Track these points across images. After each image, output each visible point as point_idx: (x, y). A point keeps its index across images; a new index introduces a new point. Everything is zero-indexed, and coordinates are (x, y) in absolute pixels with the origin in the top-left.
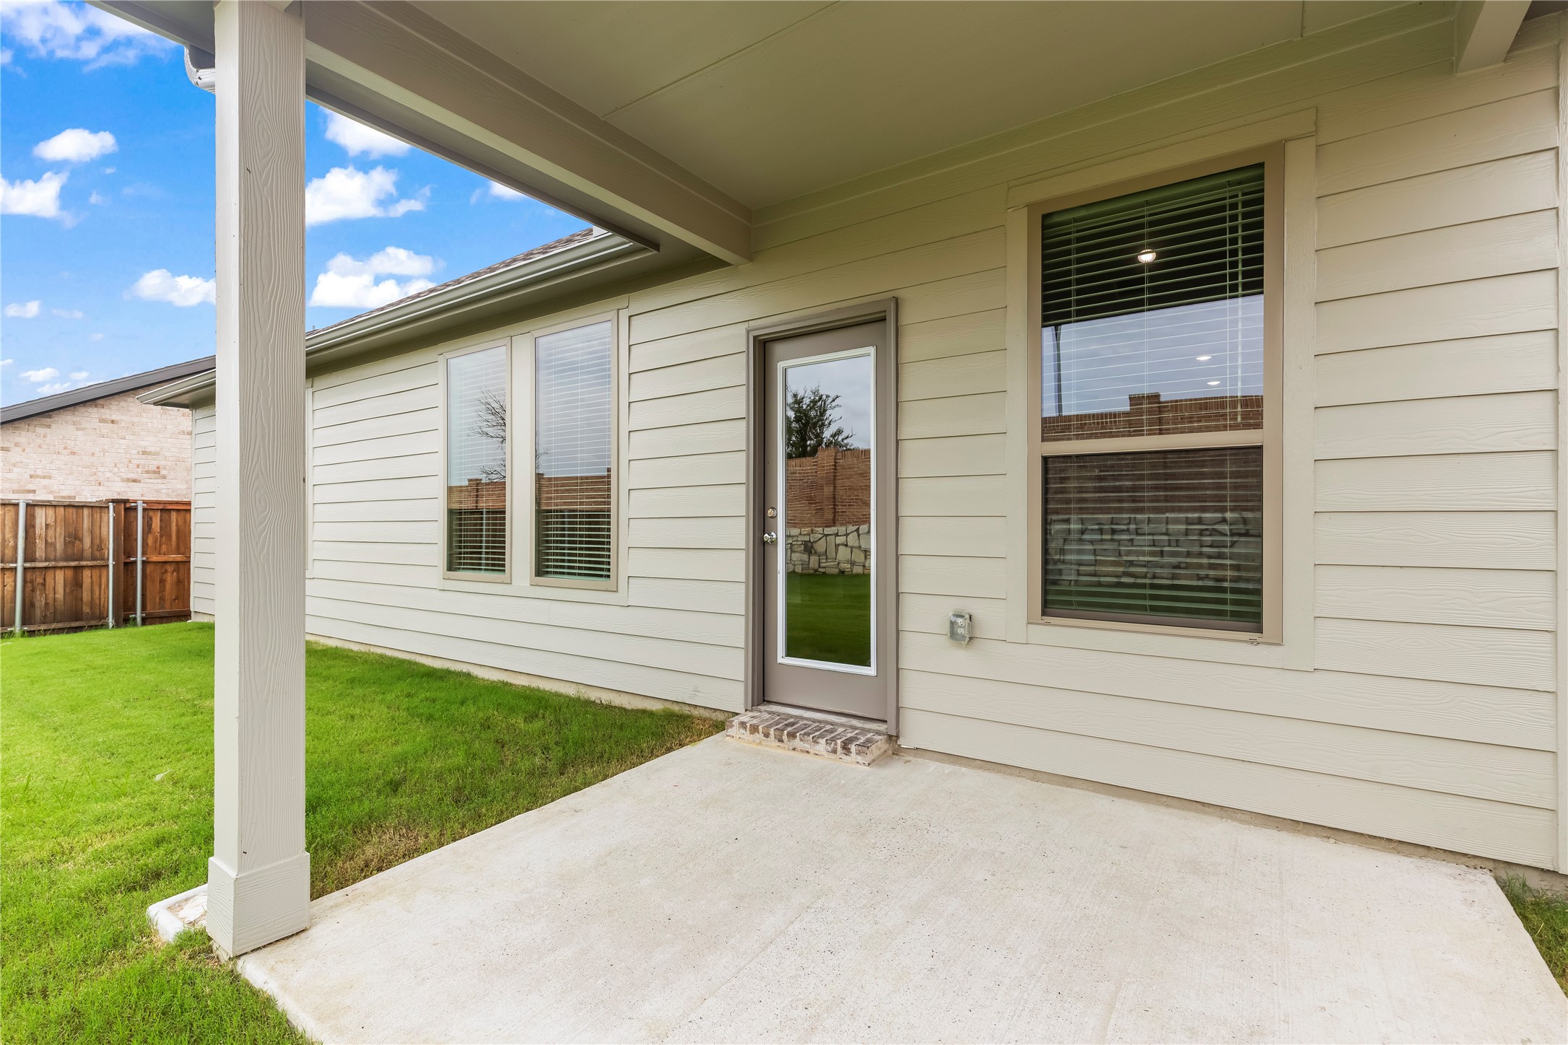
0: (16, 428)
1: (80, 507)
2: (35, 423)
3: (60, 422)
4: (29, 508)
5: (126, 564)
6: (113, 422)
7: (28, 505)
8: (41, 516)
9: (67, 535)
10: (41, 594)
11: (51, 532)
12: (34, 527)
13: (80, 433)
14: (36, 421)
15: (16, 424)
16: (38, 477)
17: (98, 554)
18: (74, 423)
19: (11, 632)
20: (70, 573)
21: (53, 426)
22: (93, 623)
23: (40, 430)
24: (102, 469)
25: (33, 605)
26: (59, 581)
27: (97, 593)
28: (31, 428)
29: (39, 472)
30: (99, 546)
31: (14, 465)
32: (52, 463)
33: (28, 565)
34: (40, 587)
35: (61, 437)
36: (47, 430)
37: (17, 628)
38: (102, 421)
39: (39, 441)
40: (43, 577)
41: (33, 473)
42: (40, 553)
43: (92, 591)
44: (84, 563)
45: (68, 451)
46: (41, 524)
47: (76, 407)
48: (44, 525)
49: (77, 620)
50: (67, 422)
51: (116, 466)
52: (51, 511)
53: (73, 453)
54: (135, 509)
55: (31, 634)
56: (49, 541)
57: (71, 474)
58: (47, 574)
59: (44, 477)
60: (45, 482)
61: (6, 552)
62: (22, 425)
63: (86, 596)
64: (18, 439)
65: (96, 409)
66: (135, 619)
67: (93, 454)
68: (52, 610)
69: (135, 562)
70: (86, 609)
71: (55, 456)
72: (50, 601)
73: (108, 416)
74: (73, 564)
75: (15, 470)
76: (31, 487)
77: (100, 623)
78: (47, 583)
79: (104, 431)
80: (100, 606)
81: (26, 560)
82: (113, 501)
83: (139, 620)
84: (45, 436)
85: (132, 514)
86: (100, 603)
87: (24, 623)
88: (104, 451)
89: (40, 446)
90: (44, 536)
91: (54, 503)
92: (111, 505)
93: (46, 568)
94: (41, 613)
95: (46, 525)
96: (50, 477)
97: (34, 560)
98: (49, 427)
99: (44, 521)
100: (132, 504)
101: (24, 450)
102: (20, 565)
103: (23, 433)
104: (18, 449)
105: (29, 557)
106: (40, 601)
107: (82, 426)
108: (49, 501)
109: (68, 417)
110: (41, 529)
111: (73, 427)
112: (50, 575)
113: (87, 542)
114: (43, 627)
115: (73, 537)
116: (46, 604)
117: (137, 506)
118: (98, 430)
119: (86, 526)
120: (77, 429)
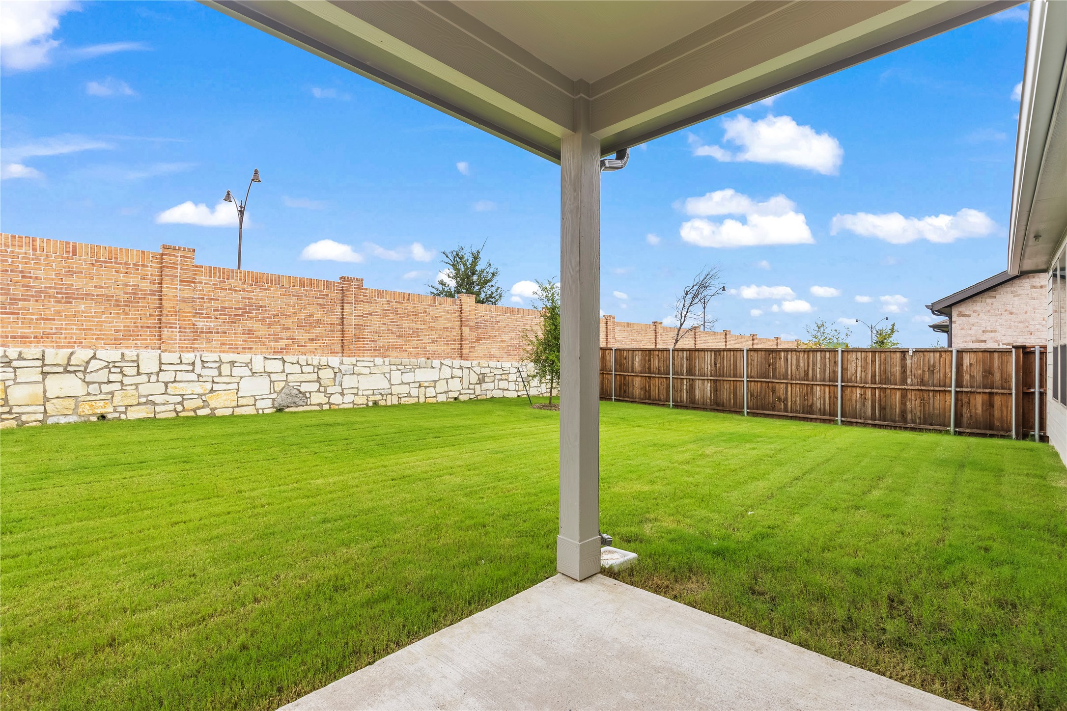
0: (974, 301)
1: (991, 352)
2: (986, 296)
3: (1002, 293)
4: (959, 353)
5: (1025, 394)
6: (1041, 287)
7: (958, 351)
8: (967, 359)
9: (985, 371)
10: (967, 409)
11: (973, 369)
12: (962, 365)
13: (1016, 299)
14: (986, 295)
15: (974, 298)
16: (988, 331)
17: (1005, 384)
18: (1012, 293)
19: (949, 430)
20: (987, 397)
21: (998, 296)
22: (1002, 433)
23: (989, 301)
24: (1033, 323)
25: (962, 415)
26: (978, 401)
27: (1005, 413)
28: (983, 300)
29: (989, 328)
30: (1006, 380)
31: (973, 325)
32: (996, 321)
33: (958, 389)
34: (967, 404)
35: (1003, 303)
36: (994, 300)
37: (952, 428)
38: (1033, 287)
39: (988, 308)
40: (968, 398)
41: (984, 329)
42: (966, 380)
43: (1002, 410)
44: (995, 391)
45: (1008, 312)
46: (967, 363)
47: (1014, 281)
48: (969, 364)
49: (990, 430)
50: (1007, 292)
51: (1044, 320)
52: (973, 355)
53: (1011, 313)
54: (1034, 353)
55: (960, 434)
56: (972, 374)
57: (1010, 328)
58: (971, 396)
59: (992, 332)
60: (992, 334)
61: (947, 380)
62: (978, 298)
63: (997, 413)
64: (975, 308)
65: (1028, 280)
66: (1034, 435)
67: (1026, 313)
68: (974, 420)
69: (1034, 393)
70: (997, 423)
71: (999, 317)
72: (973, 414)
73: (1038, 284)
74: (987, 391)
75: (974, 328)
76: (983, 338)
77: (1007, 434)
78: (971, 402)
79: (1035, 295)
80: (1007, 422)
81: (957, 386)
82: (1016, 347)
83: (1037, 437)
84: (992, 304)
85: (1032, 356)
86: (1007, 420)
87: (956, 426)
88: (1034, 309)
89: (989, 311)
90: (969, 371)
91: (974, 350)
92: (1014, 350)
93: (971, 392)
94: (967, 421)
95: (971, 364)
96: (995, 331)
97: (961, 387)
98: (995, 297)
99: (968, 361)
100: (1032, 349)
101: (979, 315)
102: (953, 389)
103: (979, 304)
104: (976, 315)
105: (959, 384)
106: (966, 413)
107: (1018, 293)
108: (971, 349)
109: (1008, 288)
110: (967, 367)
111: (1011, 296)
112: (972, 397)
113: (997, 376)
114: (968, 430)
115: (988, 372)
116: (971, 416)
117: (1035, 350)
118: (1030, 295)
119: (996, 365)
120: (1014, 296)
